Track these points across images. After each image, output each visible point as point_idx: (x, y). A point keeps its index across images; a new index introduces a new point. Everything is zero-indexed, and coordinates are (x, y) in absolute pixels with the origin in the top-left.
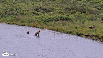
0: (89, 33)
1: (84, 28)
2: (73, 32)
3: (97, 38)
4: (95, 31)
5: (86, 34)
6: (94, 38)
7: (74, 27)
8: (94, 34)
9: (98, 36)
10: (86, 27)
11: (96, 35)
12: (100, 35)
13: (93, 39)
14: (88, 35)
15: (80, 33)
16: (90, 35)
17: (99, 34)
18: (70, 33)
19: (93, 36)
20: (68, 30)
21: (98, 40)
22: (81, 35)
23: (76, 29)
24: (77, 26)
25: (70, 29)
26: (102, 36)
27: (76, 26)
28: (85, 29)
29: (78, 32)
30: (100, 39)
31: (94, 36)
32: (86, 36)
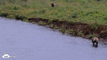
0: (34, 15)
1: (26, 9)
2: (11, 14)
3: (45, 23)
4: (43, 13)
5: (30, 18)
6: (41, 22)
7: (13, 7)
8: (41, 18)
9: (48, 20)
10: (29, 7)
11: (44, 18)
12: (50, 19)
13: (40, 25)
14: (32, 19)
15: (20, 15)
16: (35, 19)
17: (48, 17)
18: (6, 16)
19: (39, 20)
20: (3, 12)
21: (47, 25)
22: (22, 19)
23: (15, 10)
24: (17, 6)
25: (6, 9)
26: (52, 20)
27: (14, 5)
28: (28, 10)
29: (18, 14)
30: (49, 24)
31: (41, 19)
32: (29, 19)
